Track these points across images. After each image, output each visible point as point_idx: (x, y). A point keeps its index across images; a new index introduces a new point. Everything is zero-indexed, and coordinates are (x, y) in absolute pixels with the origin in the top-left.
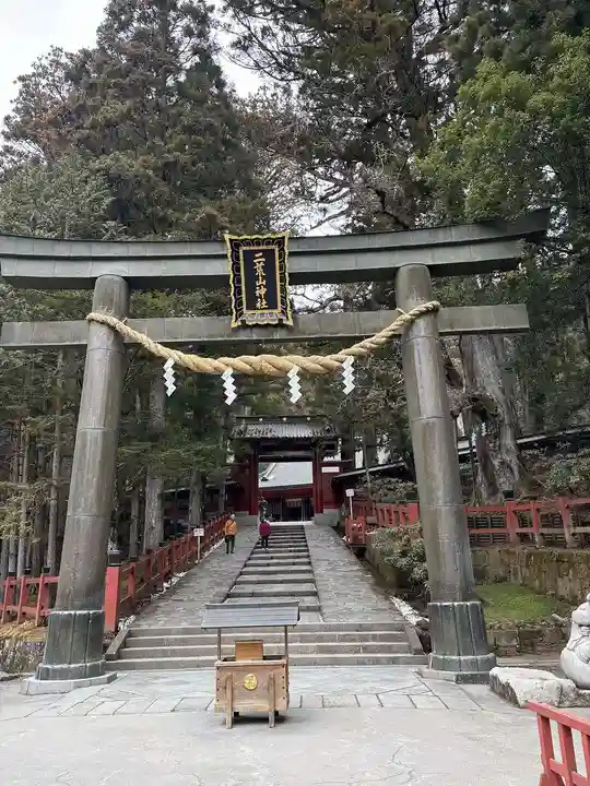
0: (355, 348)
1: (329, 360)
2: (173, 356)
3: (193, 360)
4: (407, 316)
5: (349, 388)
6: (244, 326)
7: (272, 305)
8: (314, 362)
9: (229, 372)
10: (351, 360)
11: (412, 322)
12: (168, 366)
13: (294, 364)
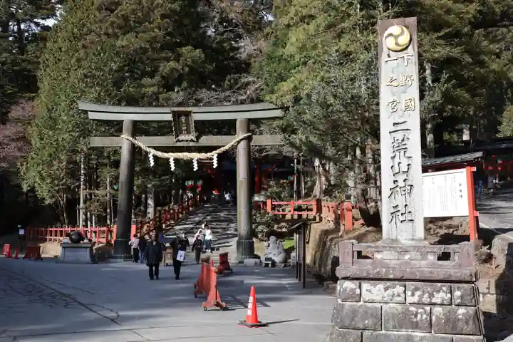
0: (218, 151)
1: (209, 155)
2: (153, 152)
3: (159, 154)
4: (238, 139)
5: (215, 165)
6: (179, 141)
7: (189, 133)
8: (203, 156)
9: (172, 158)
10: (216, 155)
11: (239, 142)
12: (151, 156)
13: (195, 156)
